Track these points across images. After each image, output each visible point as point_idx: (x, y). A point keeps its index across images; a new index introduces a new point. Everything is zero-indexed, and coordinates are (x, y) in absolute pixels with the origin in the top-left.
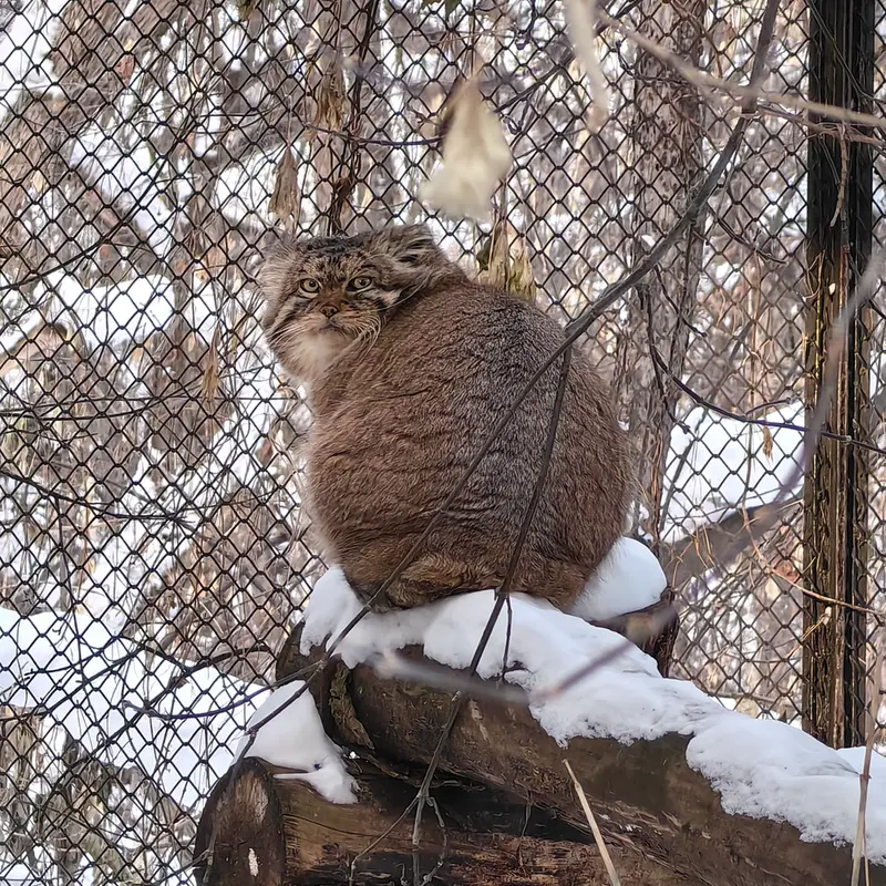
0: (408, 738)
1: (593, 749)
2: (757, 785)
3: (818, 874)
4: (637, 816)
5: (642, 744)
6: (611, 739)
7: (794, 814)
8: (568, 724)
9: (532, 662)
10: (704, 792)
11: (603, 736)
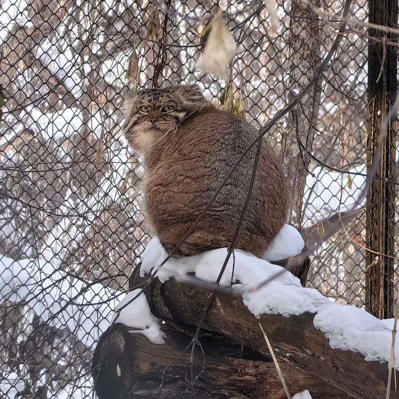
0: (188, 314)
1: (272, 319)
2: (345, 336)
3: (373, 376)
4: (291, 349)
5: (293, 317)
6: (279, 315)
7: (362, 348)
8: (260, 308)
9: (244, 280)
10: (321, 339)
11: (276, 313)
